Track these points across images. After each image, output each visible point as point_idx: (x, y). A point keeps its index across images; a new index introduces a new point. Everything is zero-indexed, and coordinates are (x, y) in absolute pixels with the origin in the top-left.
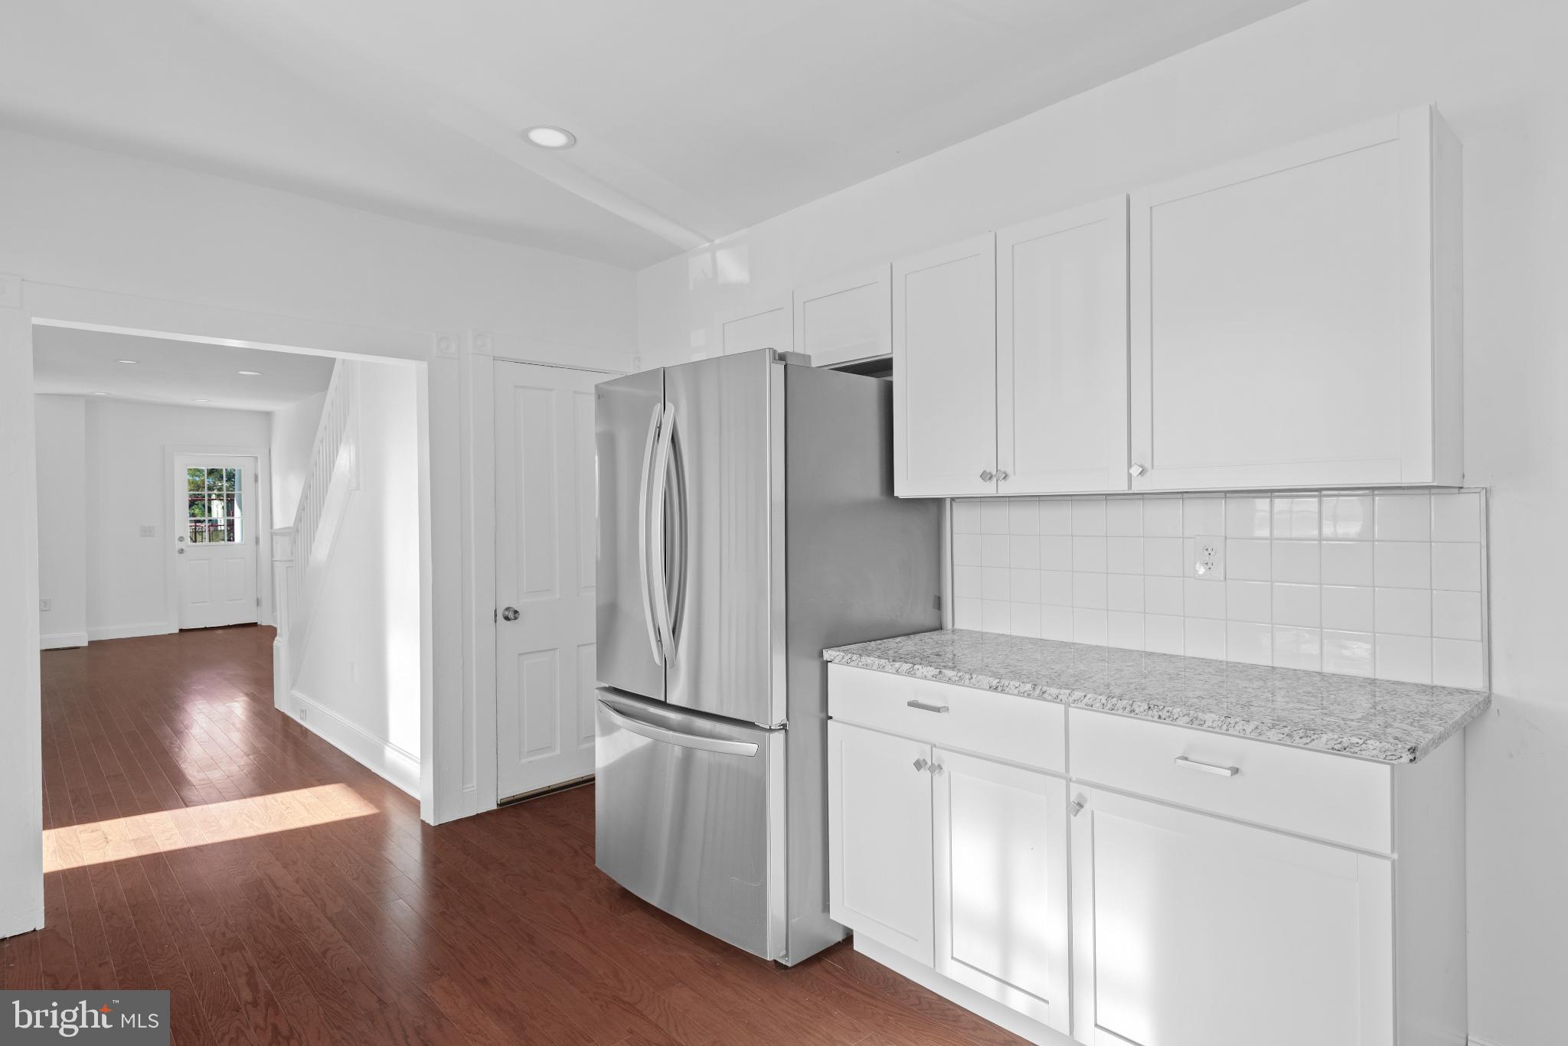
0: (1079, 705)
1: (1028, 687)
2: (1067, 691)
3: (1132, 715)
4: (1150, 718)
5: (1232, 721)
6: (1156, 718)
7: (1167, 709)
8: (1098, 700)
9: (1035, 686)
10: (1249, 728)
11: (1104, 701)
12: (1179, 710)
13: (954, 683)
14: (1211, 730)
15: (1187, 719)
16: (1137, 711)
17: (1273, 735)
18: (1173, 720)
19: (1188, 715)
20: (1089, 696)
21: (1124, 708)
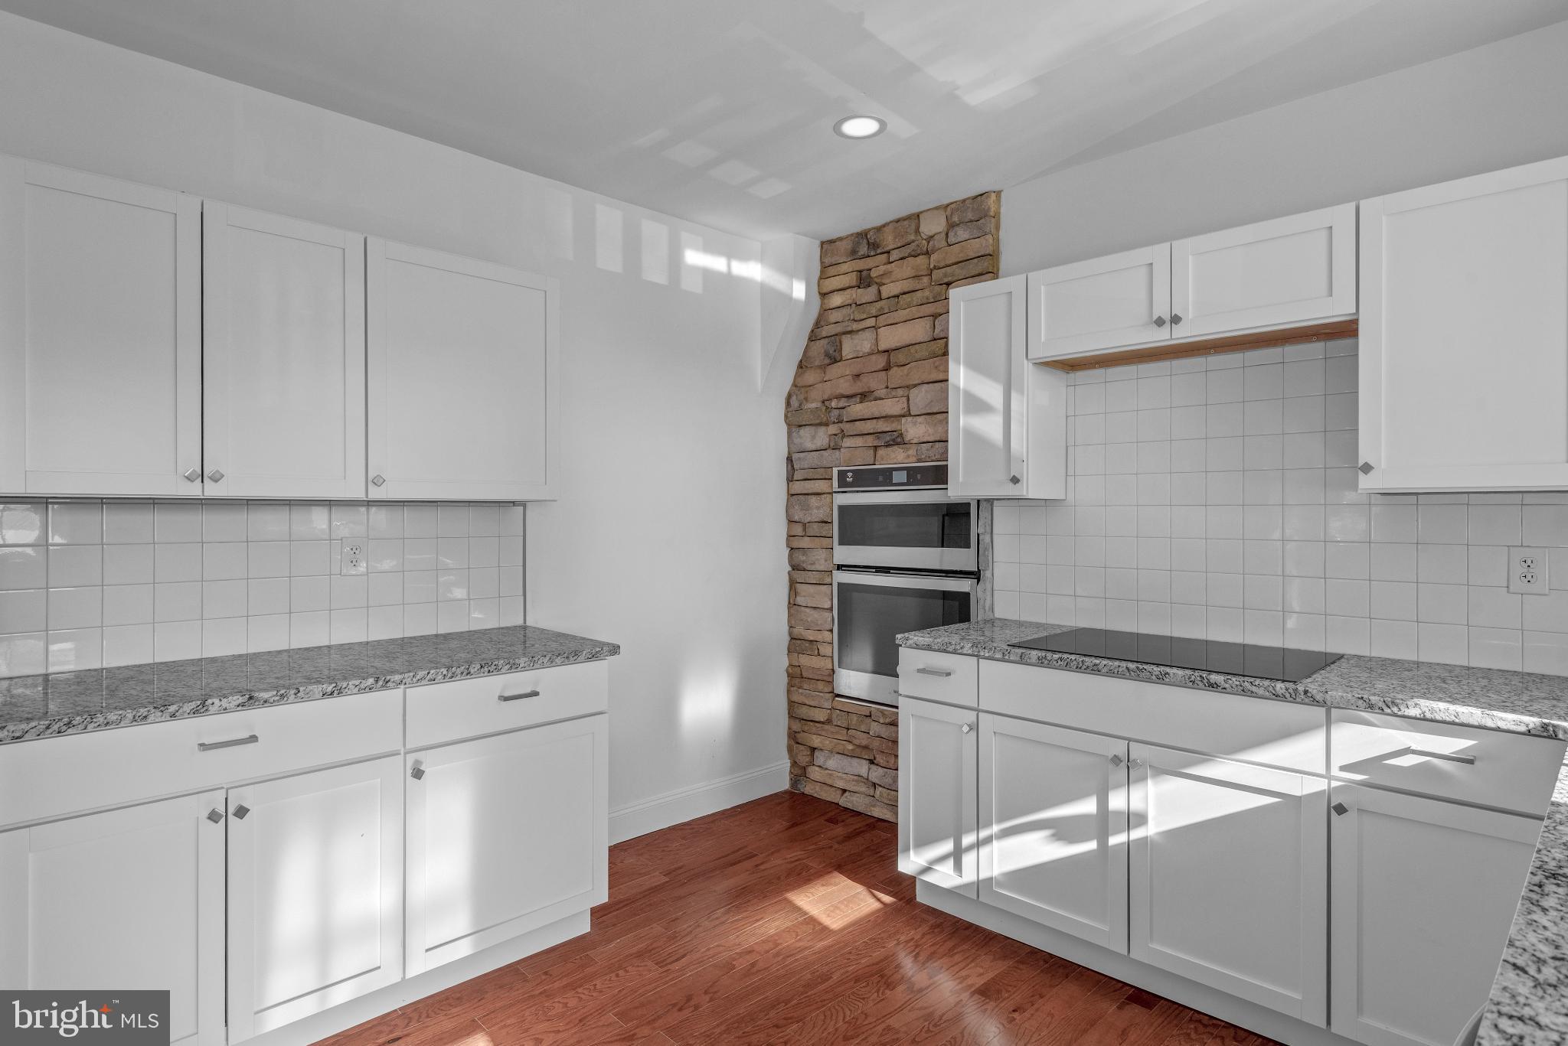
0: (423, 682)
1: (371, 681)
2: (412, 674)
3: (468, 677)
4: (482, 675)
5: (536, 659)
6: (486, 674)
7: (494, 663)
8: (440, 673)
9: (377, 680)
10: (546, 660)
11: (445, 672)
12: (502, 662)
13: (273, 704)
14: (524, 669)
15: (508, 666)
16: (472, 671)
17: (558, 660)
18: (498, 669)
19: (509, 663)
20: (432, 672)
21: (462, 673)
